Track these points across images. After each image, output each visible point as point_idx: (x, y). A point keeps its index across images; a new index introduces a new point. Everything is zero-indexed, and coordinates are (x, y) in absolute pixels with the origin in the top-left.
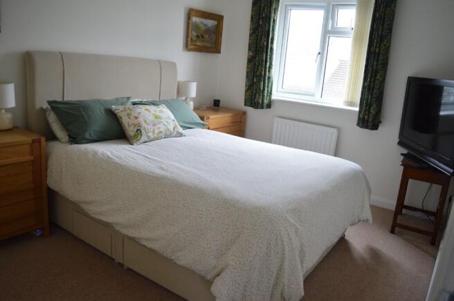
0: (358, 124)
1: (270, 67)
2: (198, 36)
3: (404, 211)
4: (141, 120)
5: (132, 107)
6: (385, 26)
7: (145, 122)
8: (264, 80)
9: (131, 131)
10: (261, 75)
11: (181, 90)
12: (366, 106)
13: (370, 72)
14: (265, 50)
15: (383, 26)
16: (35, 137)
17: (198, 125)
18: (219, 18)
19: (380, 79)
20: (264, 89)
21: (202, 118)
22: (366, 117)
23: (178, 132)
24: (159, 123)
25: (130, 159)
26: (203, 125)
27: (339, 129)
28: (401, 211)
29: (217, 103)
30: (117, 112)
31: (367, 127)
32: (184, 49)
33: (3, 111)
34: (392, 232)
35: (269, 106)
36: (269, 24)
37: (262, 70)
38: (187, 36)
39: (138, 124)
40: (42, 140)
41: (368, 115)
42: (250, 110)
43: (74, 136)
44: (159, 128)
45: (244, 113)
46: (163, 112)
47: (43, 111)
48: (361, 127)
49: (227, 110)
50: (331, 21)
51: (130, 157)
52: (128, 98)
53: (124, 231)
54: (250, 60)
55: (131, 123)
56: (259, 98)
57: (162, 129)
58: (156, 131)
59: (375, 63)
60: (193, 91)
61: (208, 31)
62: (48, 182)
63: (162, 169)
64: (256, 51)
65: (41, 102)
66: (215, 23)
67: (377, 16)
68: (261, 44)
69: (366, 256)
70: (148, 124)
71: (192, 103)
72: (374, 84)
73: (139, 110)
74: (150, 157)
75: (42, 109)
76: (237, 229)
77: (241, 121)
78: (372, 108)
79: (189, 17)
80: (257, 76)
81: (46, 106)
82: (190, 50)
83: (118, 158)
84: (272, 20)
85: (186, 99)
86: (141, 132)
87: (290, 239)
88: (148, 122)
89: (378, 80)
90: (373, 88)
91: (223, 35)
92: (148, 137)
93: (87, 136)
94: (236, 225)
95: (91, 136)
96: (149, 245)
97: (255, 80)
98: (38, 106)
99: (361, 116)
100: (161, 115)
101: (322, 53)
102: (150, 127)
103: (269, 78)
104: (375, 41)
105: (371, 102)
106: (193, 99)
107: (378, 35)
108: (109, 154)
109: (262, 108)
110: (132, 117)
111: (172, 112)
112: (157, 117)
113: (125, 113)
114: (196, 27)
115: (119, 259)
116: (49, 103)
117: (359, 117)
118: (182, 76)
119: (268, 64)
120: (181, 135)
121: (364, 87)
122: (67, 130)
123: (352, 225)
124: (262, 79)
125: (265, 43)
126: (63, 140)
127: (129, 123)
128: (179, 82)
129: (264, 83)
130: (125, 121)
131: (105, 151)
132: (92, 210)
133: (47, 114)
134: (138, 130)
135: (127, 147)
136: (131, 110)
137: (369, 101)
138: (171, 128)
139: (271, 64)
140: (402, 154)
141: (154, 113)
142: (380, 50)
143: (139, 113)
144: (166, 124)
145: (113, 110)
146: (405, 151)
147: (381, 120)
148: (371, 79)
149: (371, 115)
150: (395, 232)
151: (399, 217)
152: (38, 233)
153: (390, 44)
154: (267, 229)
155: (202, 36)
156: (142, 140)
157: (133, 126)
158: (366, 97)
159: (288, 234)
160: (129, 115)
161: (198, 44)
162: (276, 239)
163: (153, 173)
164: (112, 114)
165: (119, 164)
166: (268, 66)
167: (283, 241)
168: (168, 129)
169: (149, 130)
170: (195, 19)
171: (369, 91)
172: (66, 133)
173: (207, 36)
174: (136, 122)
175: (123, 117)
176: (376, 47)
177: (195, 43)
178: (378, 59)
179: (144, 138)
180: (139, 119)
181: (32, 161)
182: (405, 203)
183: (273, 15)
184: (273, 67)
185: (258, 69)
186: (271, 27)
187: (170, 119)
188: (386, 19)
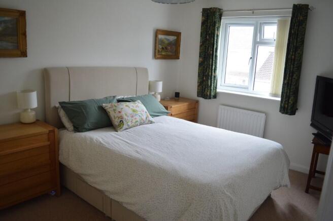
0: (280, 111)
1: (215, 69)
2: (163, 48)
3: (316, 175)
4: (123, 113)
5: (116, 104)
6: (299, 39)
7: (126, 115)
8: (211, 78)
9: (116, 122)
10: (208, 75)
11: (151, 87)
12: (286, 98)
13: (288, 73)
14: (211, 57)
15: (297, 40)
16: (51, 128)
17: (163, 113)
18: (178, 35)
19: (296, 78)
20: (211, 85)
21: (166, 108)
22: (286, 106)
23: (149, 121)
24: (136, 115)
25: (115, 144)
26: (167, 113)
27: (266, 114)
28: (314, 175)
29: (177, 95)
30: (106, 108)
31: (287, 113)
32: (153, 58)
33: (29, 110)
34: (307, 191)
35: (215, 97)
36: (214, 38)
37: (209, 71)
38: (155, 49)
39: (121, 116)
40: (55, 131)
41: (288, 104)
42: (201, 100)
43: (77, 127)
44: (136, 118)
45: (197, 102)
46: (138, 107)
47: (56, 108)
48: (283, 113)
49: (185, 99)
50: (259, 35)
51: (115, 142)
52: (114, 97)
53: (112, 197)
54: (201, 64)
55: (116, 116)
56: (208, 91)
57: (138, 119)
58: (134, 121)
59: (292, 66)
60: (160, 88)
61: (170, 44)
62: (60, 159)
63: (137, 152)
64: (205, 58)
65: (55, 103)
66: (175, 38)
67: (293, 32)
68: (208, 52)
69: (286, 211)
70: (128, 116)
71: (159, 97)
72: (291, 82)
73: (121, 107)
74: (129, 142)
75: (55, 107)
76: (189, 200)
77: (195, 108)
78: (290, 99)
79: (156, 36)
80: (206, 76)
81: (58, 105)
82: (158, 58)
83: (106, 143)
84: (216, 35)
85: (155, 93)
86: (123, 122)
87: (226, 208)
88: (128, 115)
89: (294, 79)
90: (291, 85)
91: (181, 46)
92: (128, 125)
93: (86, 126)
94: (188, 197)
95: (88, 126)
96: (129, 207)
97: (204, 78)
98: (53, 105)
99: (283, 105)
100: (137, 109)
101: (253, 58)
102: (130, 119)
103: (215, 77)
104: (292, 50)
105: (290, 94)
106: (160, 93)
107: (294, 46)
108: (101, 140)
109: (210, 98)
110: (117, 112)
111: (144, 105)
112: (134, 111)
113: (112, 109)
114: (162, 42)
115: (108, 214)
116: (60, 103)
117: (281, 106)
118: (152, 77)
119: (214, 67)
120: (151, 122)
121: (284, 84)
122: (72, 122)
123: (275, 189)
124: (210, 78)
125: (211, 52)
126: (70, 129)
127: (114, 117)
128: (150, 82)
129: (211, 81)
130: (112, 114)
131: (98, 138)
132: (90, 180)
133: (59, 110)
134: (121, 121)
135: (113, 133)
136: (116, 107)
137: (288, 94)
138: (144, 118)
139: (216, 66)
140: (313, 134)
141: (132, 108)
142: (295, 57)
143: (122, 109)
144: (140, 115)
145: (104, 107)
146: (315, 131)
147: (297, 107)
148: (289, 79)
149: (290, 104)
150: (309, 191)
151: (313, 179)
152: (53, 193)
153: (303, 52)
154: (209, 200)
155: (166, 48)
156: (124, 128)
157: (117, 118)
158: (286, 91)
159: (225, 204)
160: (114, 110)
161: (163, 54)
162: (217, 208)
163: (131, 156)
164: (103, 110)
165: (108, 148)
166: (213, 68)
167: (221, 209)
168: (142, 119)
169: (129, 121)
170: (160, 37)
171: (288, 86)
172: (72, 125)
173: (169, 48)
174: (119, 115)
175: (111, 112)
176: (292, 55)
177: (160, 53)
178: (294, 63)
179: (125, 126)
180: (122, 113)
181: (49, 145)
182: (317, 169)
183: (216, 32)
184: (218, 69)
185: (206, 71)
186: (215, 41)
187: (143, 111)
188: (299, 34)
